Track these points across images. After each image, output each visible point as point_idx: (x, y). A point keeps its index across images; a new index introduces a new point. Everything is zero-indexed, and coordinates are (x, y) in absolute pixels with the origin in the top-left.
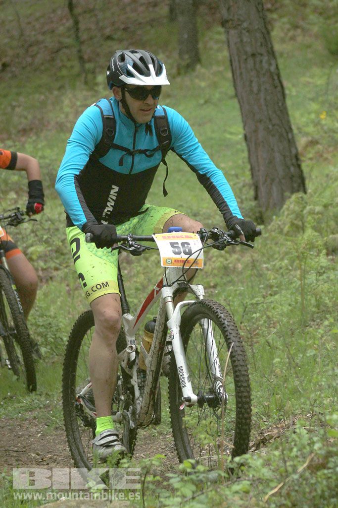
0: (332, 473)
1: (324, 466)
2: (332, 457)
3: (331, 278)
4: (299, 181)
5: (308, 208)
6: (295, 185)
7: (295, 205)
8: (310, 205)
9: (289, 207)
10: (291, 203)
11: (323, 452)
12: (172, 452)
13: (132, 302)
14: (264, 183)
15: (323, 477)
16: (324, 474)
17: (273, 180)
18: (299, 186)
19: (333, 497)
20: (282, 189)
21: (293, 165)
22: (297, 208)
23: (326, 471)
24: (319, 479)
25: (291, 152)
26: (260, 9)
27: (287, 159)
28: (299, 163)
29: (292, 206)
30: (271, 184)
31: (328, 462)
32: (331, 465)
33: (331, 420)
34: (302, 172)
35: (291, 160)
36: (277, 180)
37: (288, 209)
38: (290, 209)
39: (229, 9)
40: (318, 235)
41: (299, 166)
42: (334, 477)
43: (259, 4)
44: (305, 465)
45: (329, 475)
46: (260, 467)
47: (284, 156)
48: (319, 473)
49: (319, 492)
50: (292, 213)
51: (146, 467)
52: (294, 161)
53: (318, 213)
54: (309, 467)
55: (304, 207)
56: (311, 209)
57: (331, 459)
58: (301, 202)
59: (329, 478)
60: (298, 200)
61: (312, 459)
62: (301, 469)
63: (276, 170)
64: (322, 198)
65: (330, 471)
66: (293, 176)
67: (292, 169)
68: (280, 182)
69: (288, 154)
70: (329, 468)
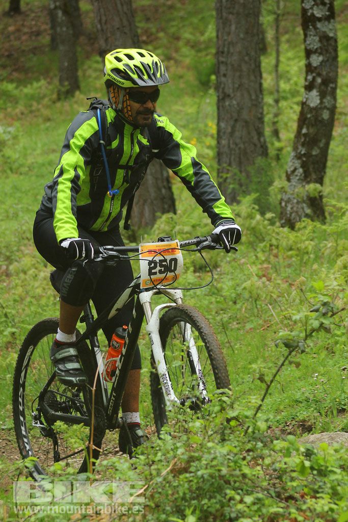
0: (193, 476)
1: (186, 470)
2: (194, 462)
3: (197, 294)
4: (170, 202)
5: (177, 228)
6: (166, 206)
7: (165, 225)
8: (179, 225)
9: (160, 226)
10: (161, 223)
11: (185, 457)
12: (45, 455)
13: (10, 313)
14: (137, 204)
15: (185, 480)
16: (186, 478)
17: (145, 201)
18: (170, 206)
19: (194, 499)
20: (153, 209)
21: (164, 187)
22: (167, 228)
23: (188, 475)
24: (182, 483)
25: (162, 175)
26: (136, 41)
27: (159, 182)
28: (170, 185)
29: (162, 226)
30: (144, 204)
31: (190, 467)
32: (192, 469)
33: (193, 427)
34: (172, 194)
35: (163, 182)
36: (149, 201)
37: (159, 229)
38: (161, 228)
39: (106, 40)
40: (186, 254)
41: (170, 189)
42: (195, 481)
43: (135, 36)
44: (169, 469)
45: (191, 479)
46: (126, 470)
47: (156, 179)
48: (181, 477)
49: (181, 494)
50: (163, 232)
51: (18, 469)
52: (165, 183)
53: (187, 233)
54: (172, 471)
55: (174, 227)
56: (180, 229)
57: (192, 464)
58: (171, 222)
59: (191, 481)
60: (167, 220)
61: (176, 463)
62: (164, 473)
63: (148, 192)
64: (191, 219)
65: (192, 474)
66: (164, 198)
67: (163, 191)
68: (152, 202)
69: (160, 177)
70: (191, 472)
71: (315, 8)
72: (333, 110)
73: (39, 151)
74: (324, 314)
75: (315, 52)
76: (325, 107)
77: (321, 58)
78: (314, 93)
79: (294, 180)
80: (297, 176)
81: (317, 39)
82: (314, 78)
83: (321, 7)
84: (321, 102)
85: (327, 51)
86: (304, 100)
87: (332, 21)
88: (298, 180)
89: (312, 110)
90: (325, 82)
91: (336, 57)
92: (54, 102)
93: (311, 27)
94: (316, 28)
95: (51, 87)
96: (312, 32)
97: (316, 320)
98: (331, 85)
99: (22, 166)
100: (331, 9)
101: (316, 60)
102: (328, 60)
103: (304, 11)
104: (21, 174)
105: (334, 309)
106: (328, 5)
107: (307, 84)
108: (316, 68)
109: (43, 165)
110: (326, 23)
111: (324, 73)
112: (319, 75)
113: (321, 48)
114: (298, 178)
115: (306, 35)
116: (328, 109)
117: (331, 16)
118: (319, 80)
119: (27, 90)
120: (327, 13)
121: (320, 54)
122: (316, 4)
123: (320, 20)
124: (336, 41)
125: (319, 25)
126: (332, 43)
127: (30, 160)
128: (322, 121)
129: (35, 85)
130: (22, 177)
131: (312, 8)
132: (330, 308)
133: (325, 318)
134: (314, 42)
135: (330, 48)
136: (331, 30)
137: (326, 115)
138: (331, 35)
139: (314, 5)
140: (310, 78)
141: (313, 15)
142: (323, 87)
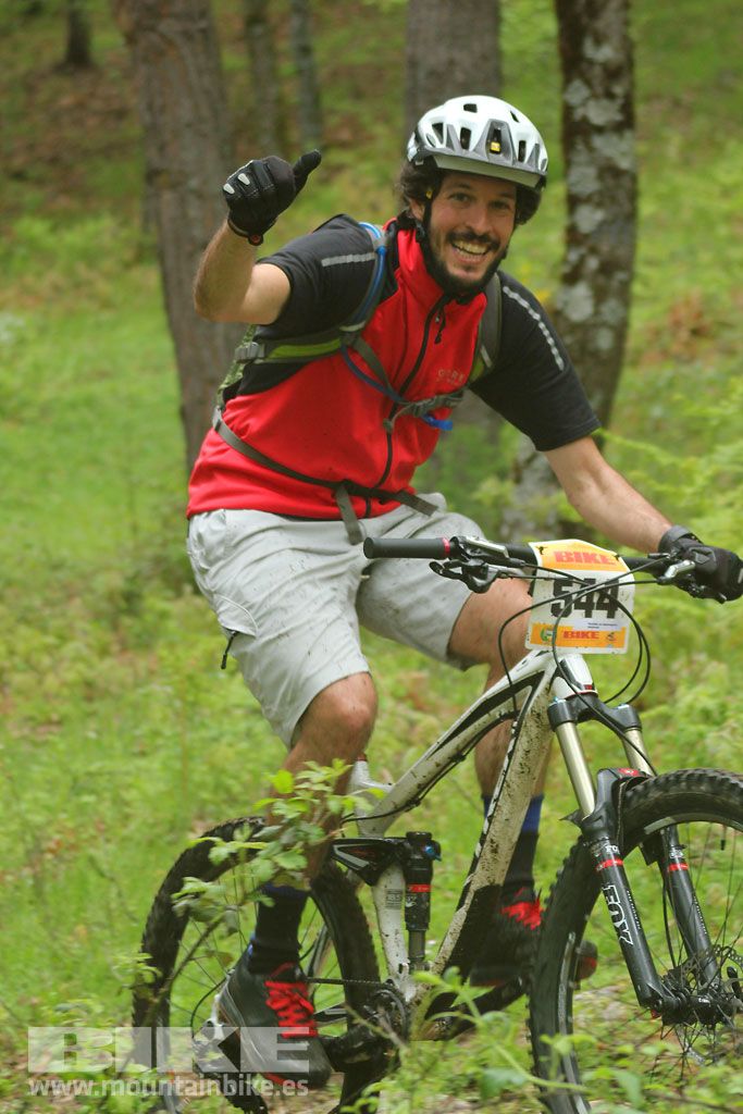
71: (592, 103)
72: (621, 331)
73: (67, 375)
74: (286, 848)
75: (588, 200)
76: (604, 324)
77: (599, 215)
78: (582, 291)
79: (530, 481)
80: (536, 470)
81: (591, 172)
82: (582, 260)
83: (605, 102)
84: (597, 313)
85: (613, 199)
86: (559, 306)
87: (628, 134)
88: (542, 479)
89: (575, 327)
90: (607, 268)
91: (631, 216)
92: (127, 266)
93: (580, 146)
94: (591, 149)
95: (124, 233)
96: (581, 156)
97: (268, 859)
98: (620, 276)
99: (25, 404)
100: (627, 108)
101: (589, 218)
102: (613, 221)
103: (568, 110)
104: (21, 422)
105: (311, 836)
106: (620, 102)
107: (566, 269)
108: (586, 236)
109: (73, 406)
110: (614, 138)
111: (605, 248)
112: (593, 251)
113: (600, 193)
114: (538, 475)
115: (568, 163)
116: (611, 327)
117: (626, 123)
118: (593, 263)
119: (74, 237)
120: (619, 117)
121: (599, 205)
122: (595, 96)
123: (600, 130)
124: (634, 179)
125: (598, 141)
126: (626, 181)
127: (47, 393)
128: (595, 354)
129: (91, 227)
130: (23, 430)
131: (584, 104)
132: (301, 834)
133: (284, 857)
134: (586, 178)
135: (622, 196)
136: (624, 154)
137: (604, 341)
138: (624, 164)
139: (587, 99)
140: (574, 256)
141: (585, 120)
142: (601, 280)
